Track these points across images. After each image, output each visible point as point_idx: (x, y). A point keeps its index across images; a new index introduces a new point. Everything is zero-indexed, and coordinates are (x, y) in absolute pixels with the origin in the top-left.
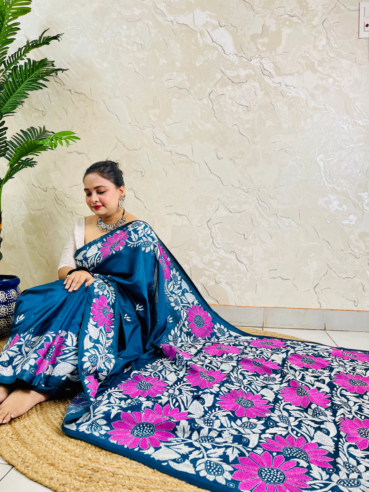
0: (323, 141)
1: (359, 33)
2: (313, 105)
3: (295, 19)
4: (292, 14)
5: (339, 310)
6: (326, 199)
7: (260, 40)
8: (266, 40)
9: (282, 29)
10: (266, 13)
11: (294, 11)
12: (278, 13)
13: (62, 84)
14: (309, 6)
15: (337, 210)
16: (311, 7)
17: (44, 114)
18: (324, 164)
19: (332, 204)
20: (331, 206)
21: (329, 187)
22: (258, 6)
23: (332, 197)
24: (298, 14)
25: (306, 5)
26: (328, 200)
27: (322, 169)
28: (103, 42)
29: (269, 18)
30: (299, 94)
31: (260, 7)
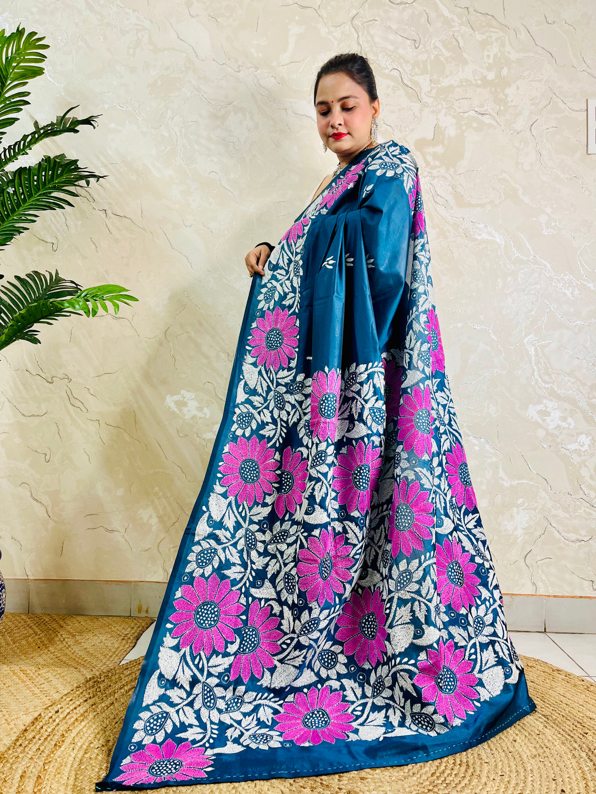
0: (533, 313)
1: (587, 146)
2: (516, 255)
3: (486, 119)
4: (482, 110)
5: (567, 597)
6: (540, 407)
7: (431, 150)
8: (439, 149)
9: (465, 134)
10: (440, 106)
11: (486, 106)
12: (460, 108)
13: (91, 200)
14: (509, 99)
15: (558, 427)
16: (512, 101)
17: (55, 249)
18: (536, 350)
19: (549, 416)
20: (548, 419)
21: (545, 387)
22: (427, 94)
23: (550, 404)
24: (491, 111)
25: (504, 97)
26: (544, 409)
27: (533, 358)
28: (166, 134)
29: (445, 115)
30: (495, 237)
31: (431, 97)
